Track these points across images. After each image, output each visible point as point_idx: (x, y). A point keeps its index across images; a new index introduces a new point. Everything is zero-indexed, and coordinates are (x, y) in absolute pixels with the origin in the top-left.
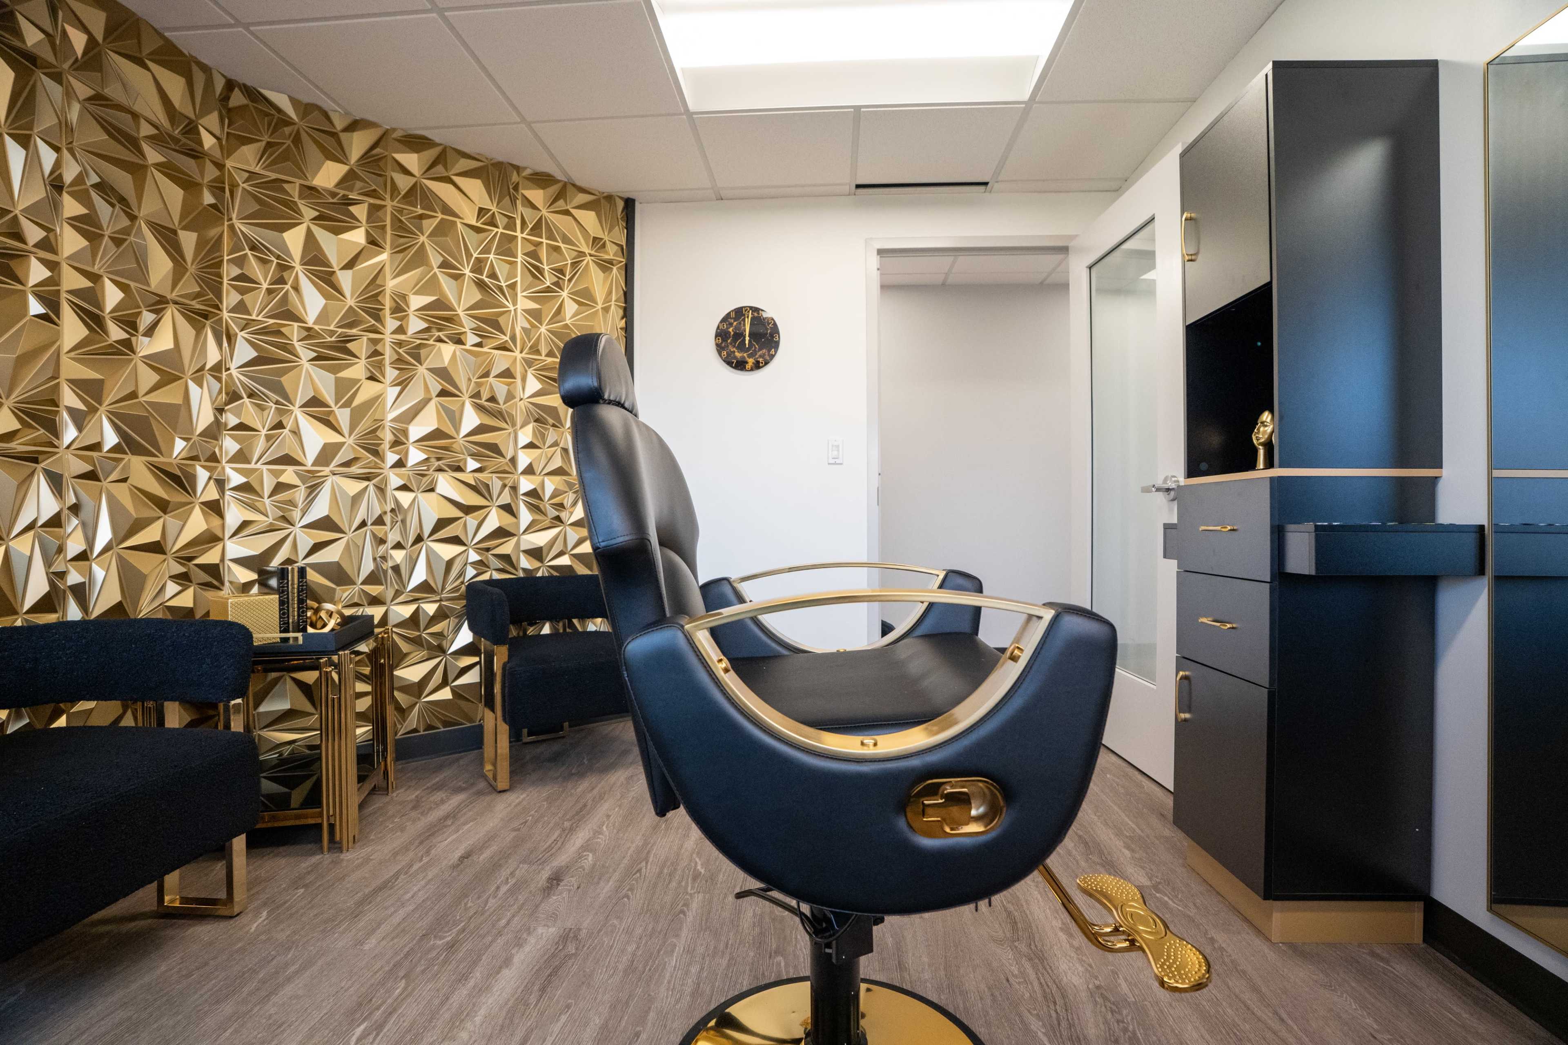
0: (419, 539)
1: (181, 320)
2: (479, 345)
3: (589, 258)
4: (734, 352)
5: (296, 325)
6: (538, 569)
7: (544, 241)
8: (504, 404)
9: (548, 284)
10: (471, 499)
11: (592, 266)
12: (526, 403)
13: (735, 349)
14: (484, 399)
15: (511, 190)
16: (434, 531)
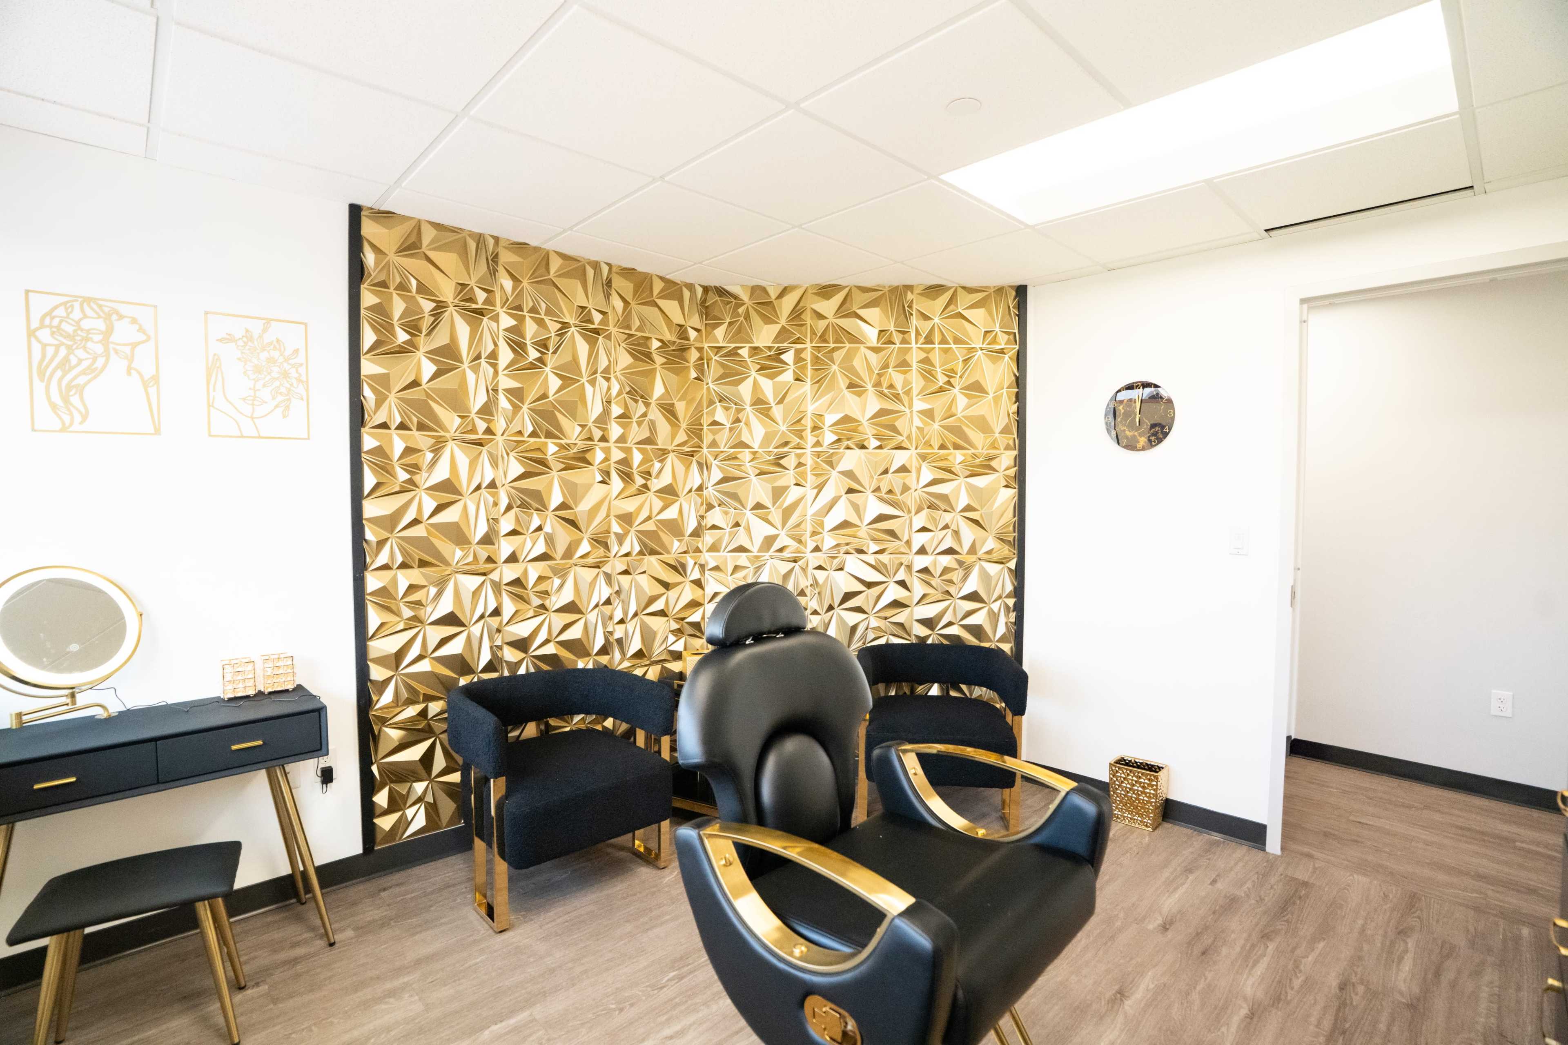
0: (831, 608)
1: (677, 462)
2: (880, 447)
3: (980, 352)
4: (1124, 431)
5: (747, 450)
6: (928, 636)
7: (937, 346)
8: (901, 495)
9: (941, 384)
10: (872, 576)
11: (983, 358)
12: (921, 493)
13: (1125, 428)
14: (884, 492)
15: (906, 308)
16: (843, 602)
